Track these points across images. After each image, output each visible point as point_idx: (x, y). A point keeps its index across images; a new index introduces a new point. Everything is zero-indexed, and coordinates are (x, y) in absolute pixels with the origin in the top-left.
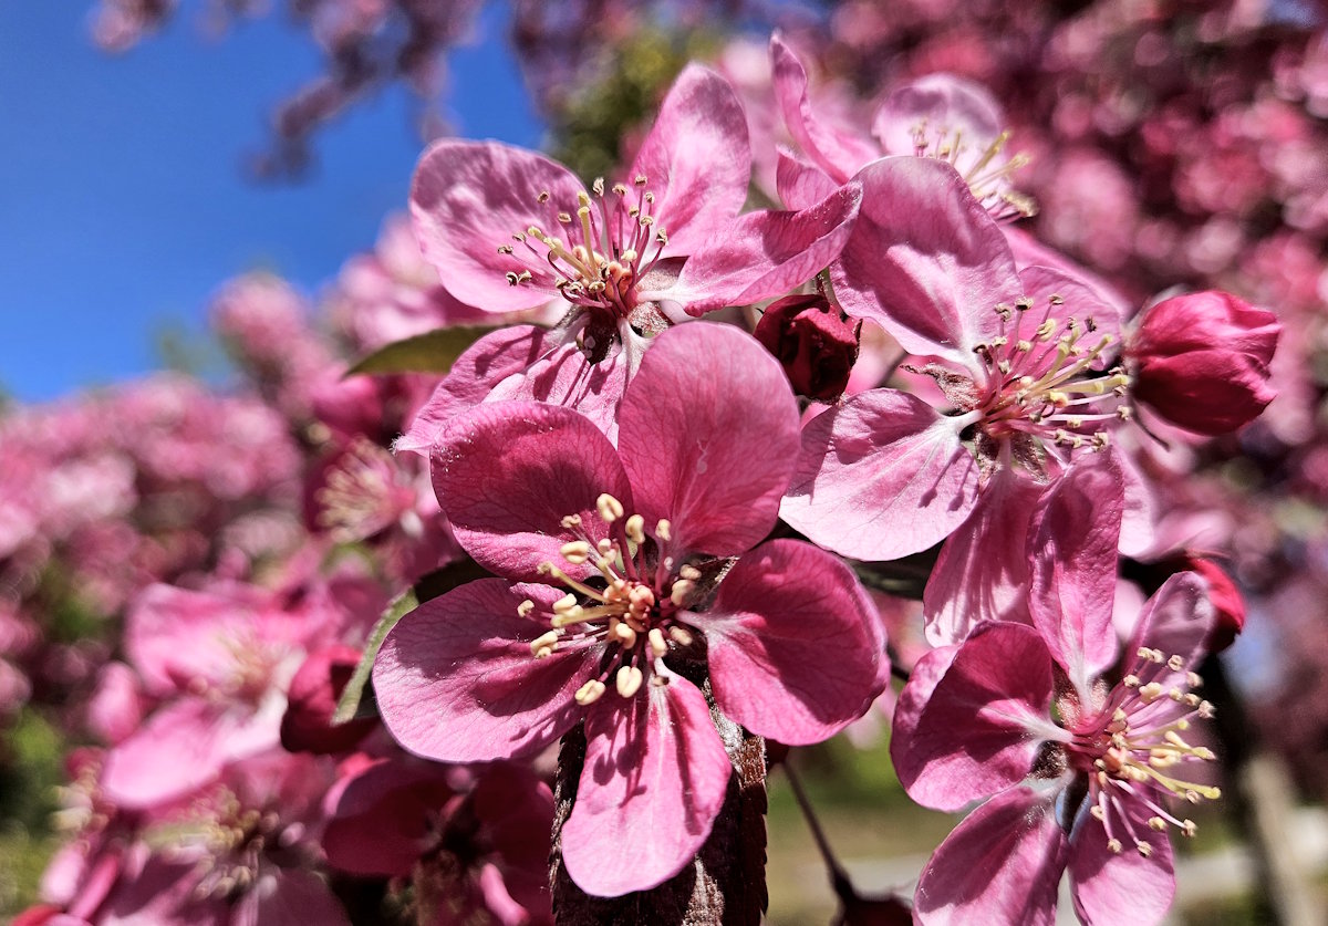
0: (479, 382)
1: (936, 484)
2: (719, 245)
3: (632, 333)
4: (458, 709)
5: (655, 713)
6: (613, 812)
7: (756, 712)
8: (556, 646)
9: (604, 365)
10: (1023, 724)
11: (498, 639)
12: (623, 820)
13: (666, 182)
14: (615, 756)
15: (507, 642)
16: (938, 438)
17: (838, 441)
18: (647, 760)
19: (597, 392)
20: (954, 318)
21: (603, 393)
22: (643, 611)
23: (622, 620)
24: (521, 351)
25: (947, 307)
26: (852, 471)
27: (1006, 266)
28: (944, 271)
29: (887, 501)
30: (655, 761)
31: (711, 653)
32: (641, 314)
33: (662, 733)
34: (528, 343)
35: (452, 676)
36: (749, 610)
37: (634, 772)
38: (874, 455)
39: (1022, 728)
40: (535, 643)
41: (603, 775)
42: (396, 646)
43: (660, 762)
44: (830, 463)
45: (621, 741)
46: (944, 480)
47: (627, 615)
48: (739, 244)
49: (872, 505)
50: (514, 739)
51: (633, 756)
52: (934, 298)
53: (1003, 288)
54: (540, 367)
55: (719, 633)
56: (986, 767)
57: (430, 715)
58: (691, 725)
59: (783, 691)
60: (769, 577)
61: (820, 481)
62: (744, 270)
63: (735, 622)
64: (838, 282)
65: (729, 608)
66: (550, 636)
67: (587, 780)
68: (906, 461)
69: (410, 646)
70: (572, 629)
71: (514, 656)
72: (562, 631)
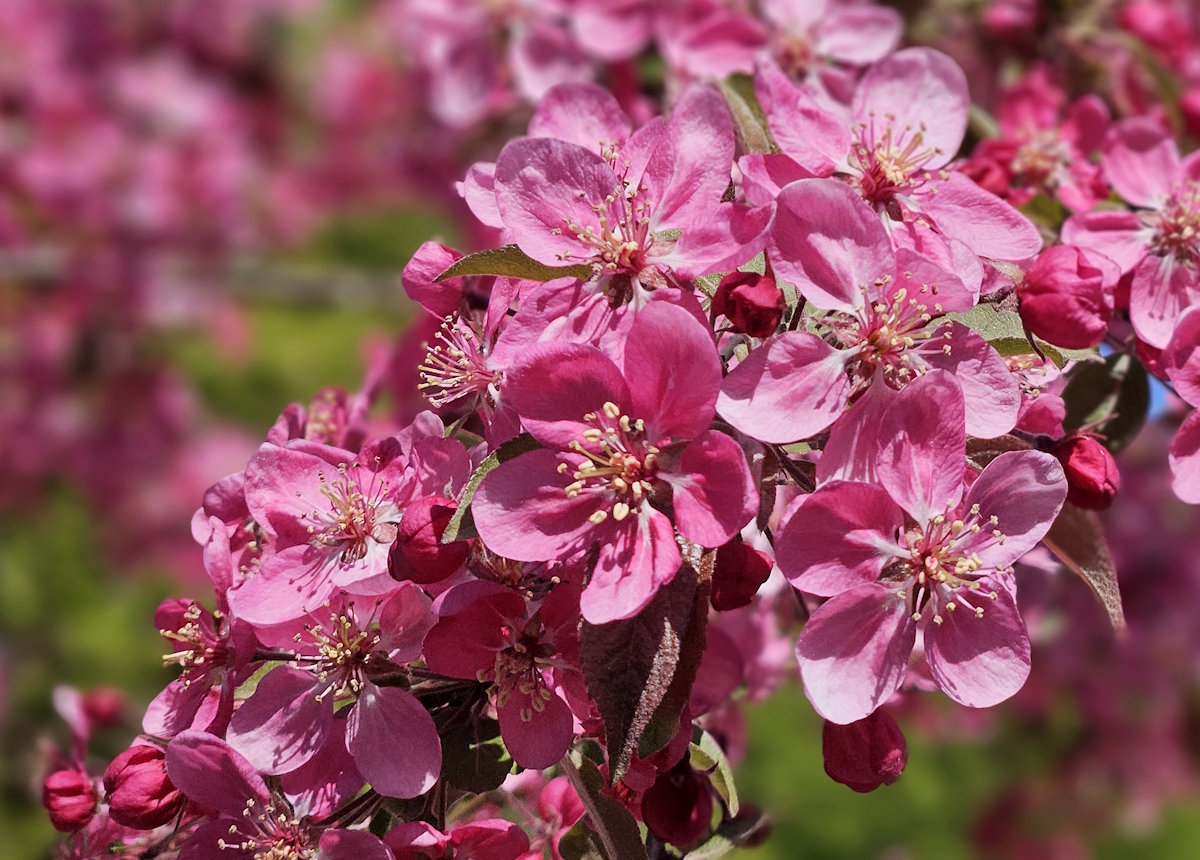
0: (540, 315)
1: (826, 395)
2: (701, 226)
3: (640, 288)
4: (525, 531)
5: (641, 532)
6: (612, 586)
7: (697, 531)
8: (581, 491)
9: (620, 310)
10: (877, 546)
11: (549, 487)
12: (617, 590)
13: (672, 172)
14: (616, 556)
15: (555, 489)
16: (830, 365)
17: (771, 364)
18: (634, 558)
19: (614, 329)
20: (850, 284)
21: (618, 330)
22: (632, 471)
23: (620, 477)
24: (568, 296)
25: (845, 276)
26: (780, 384)
27: (886, 248)
28: (846, 250)
29: (796, 405)
30: (638, 559)
31: (675, 498)
32: (647, 274)
33: (645, 544)
34: (572, 291)
35: (521, 509)
36: (697, 472)
37: (626, 565)
38: (794, 374)
39: (875, 548)
40: (568, 489)
41: (608, 566)
42: (486, 489)
43: (641, 560)
44: (766, 378)
45: (620, 548)
46: (832, 392)
47: (623, 474)
48: (714, 226)
49: (787, 408)
50: (558, 549)
51: (626, 557)
52: (836, 270)
53: (883, 263)
54: (578, 311)
55: (680, 486)
56: (852, 572)
57: (507, 534)
58: (659, 538)
59: (713, 519)
60: (709, 453)
61: (758, 390)
62: (717, 244)
63: (689, 479)
64: (774, 259)
65: (686, 471)
66: (577, 485)
67: (599, 570)
68: (809, 380)
69: (494, 489)
70: (590, 481)
71: (559, 498)
72: (584, 482)
